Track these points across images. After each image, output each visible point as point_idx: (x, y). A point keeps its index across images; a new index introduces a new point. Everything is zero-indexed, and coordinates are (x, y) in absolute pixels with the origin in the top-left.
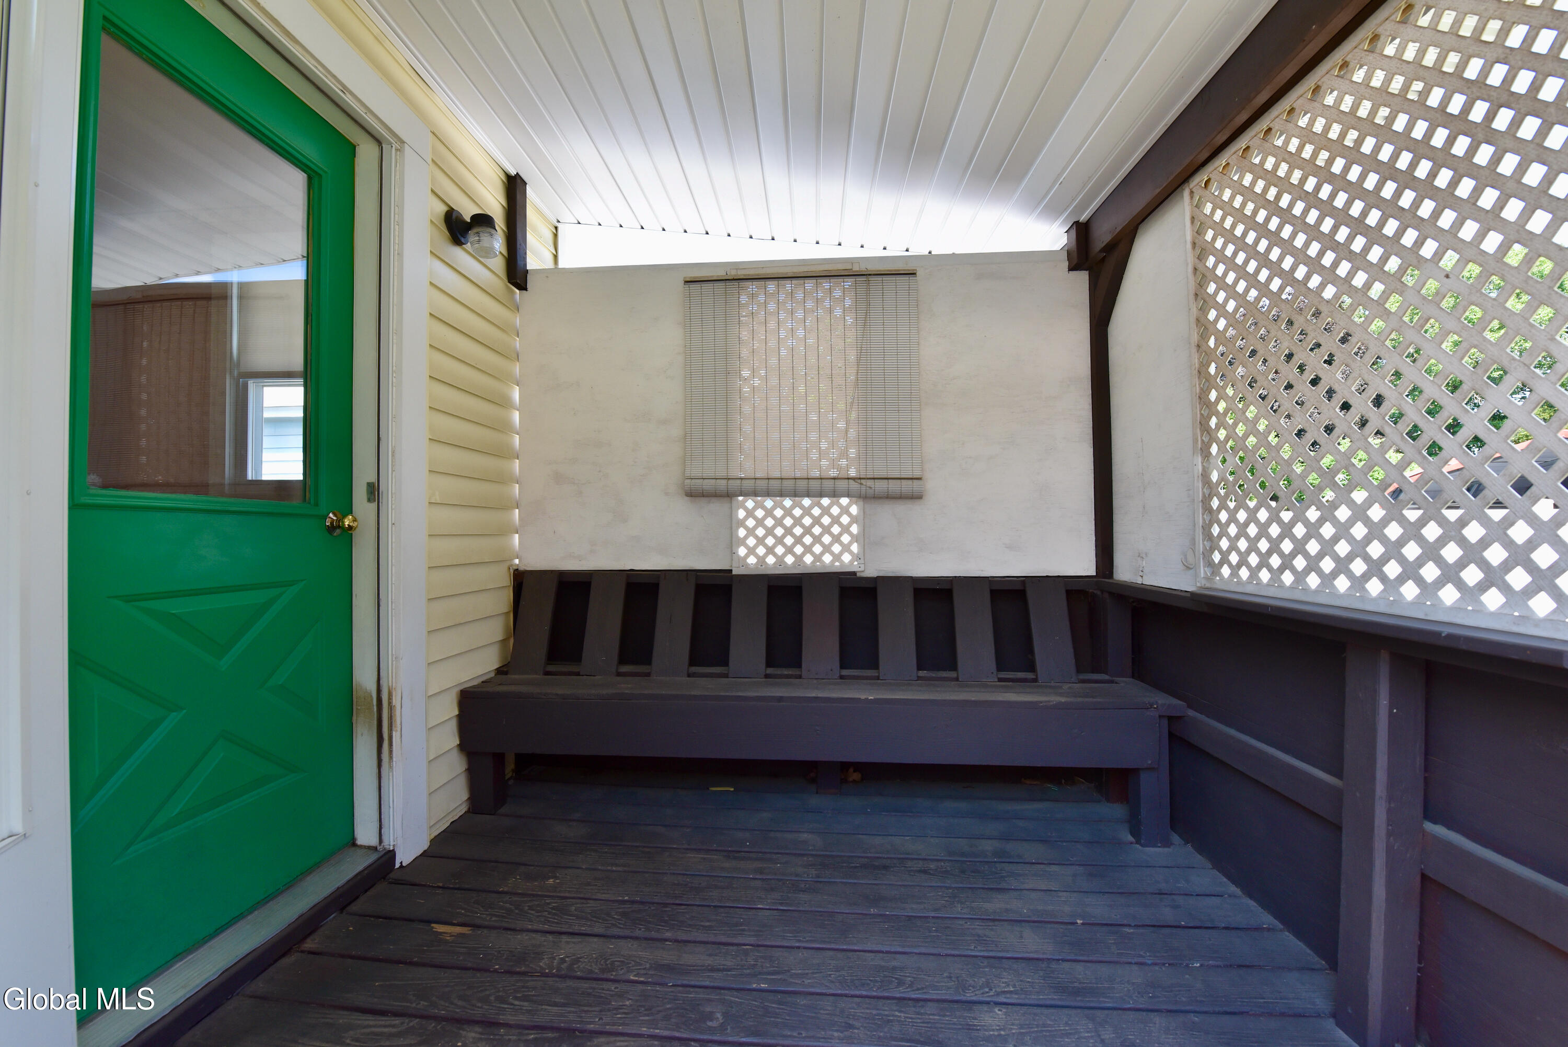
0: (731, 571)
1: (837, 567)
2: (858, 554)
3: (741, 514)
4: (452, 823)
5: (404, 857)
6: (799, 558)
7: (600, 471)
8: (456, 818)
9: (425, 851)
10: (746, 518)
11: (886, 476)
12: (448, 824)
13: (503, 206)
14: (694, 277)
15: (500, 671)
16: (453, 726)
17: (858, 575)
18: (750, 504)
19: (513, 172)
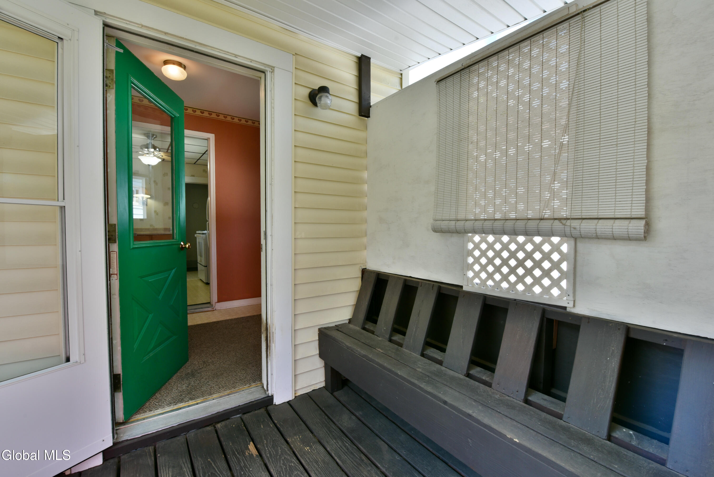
0: (462, 287)
1: (545, 299)
2: (567, 290)
3: (471, 246)
4: (313, 390)
5: (277, 401)
6: (513, 286)
7: (397, 216)
8: (317, 388)
9: (290, 401)
10: (474, 249)
11: (596, 217)
12: (311, 390)
13: (356, 75)
14: (441, 78)
15: (350, 321)
16: (317, 344)
17: (568, 310)
18: (477, 238)
19: (359, 55)
